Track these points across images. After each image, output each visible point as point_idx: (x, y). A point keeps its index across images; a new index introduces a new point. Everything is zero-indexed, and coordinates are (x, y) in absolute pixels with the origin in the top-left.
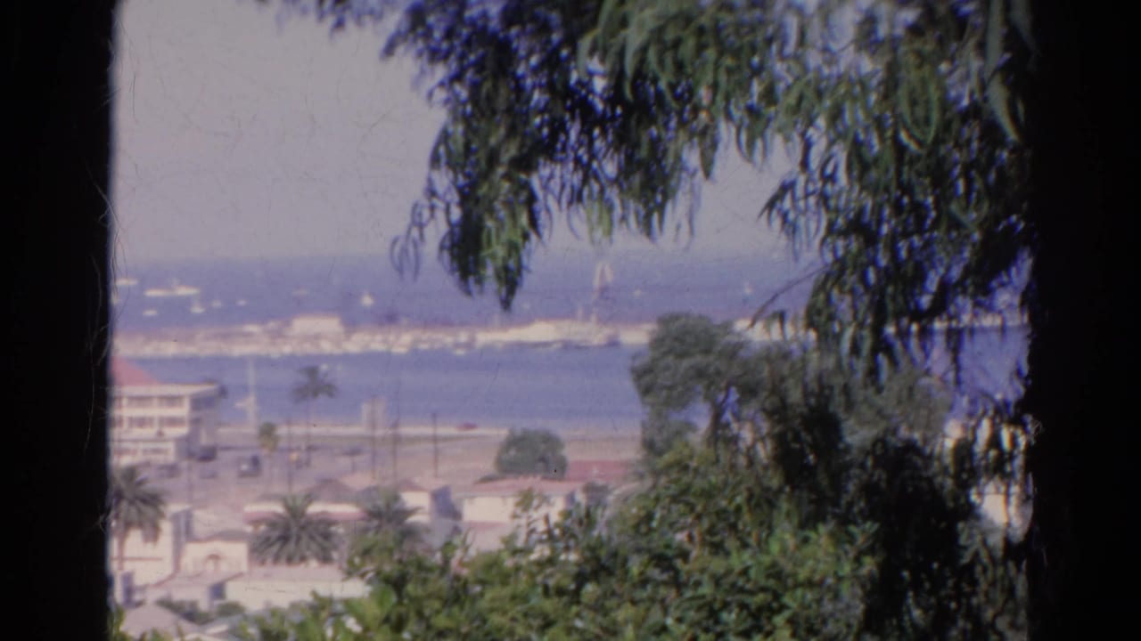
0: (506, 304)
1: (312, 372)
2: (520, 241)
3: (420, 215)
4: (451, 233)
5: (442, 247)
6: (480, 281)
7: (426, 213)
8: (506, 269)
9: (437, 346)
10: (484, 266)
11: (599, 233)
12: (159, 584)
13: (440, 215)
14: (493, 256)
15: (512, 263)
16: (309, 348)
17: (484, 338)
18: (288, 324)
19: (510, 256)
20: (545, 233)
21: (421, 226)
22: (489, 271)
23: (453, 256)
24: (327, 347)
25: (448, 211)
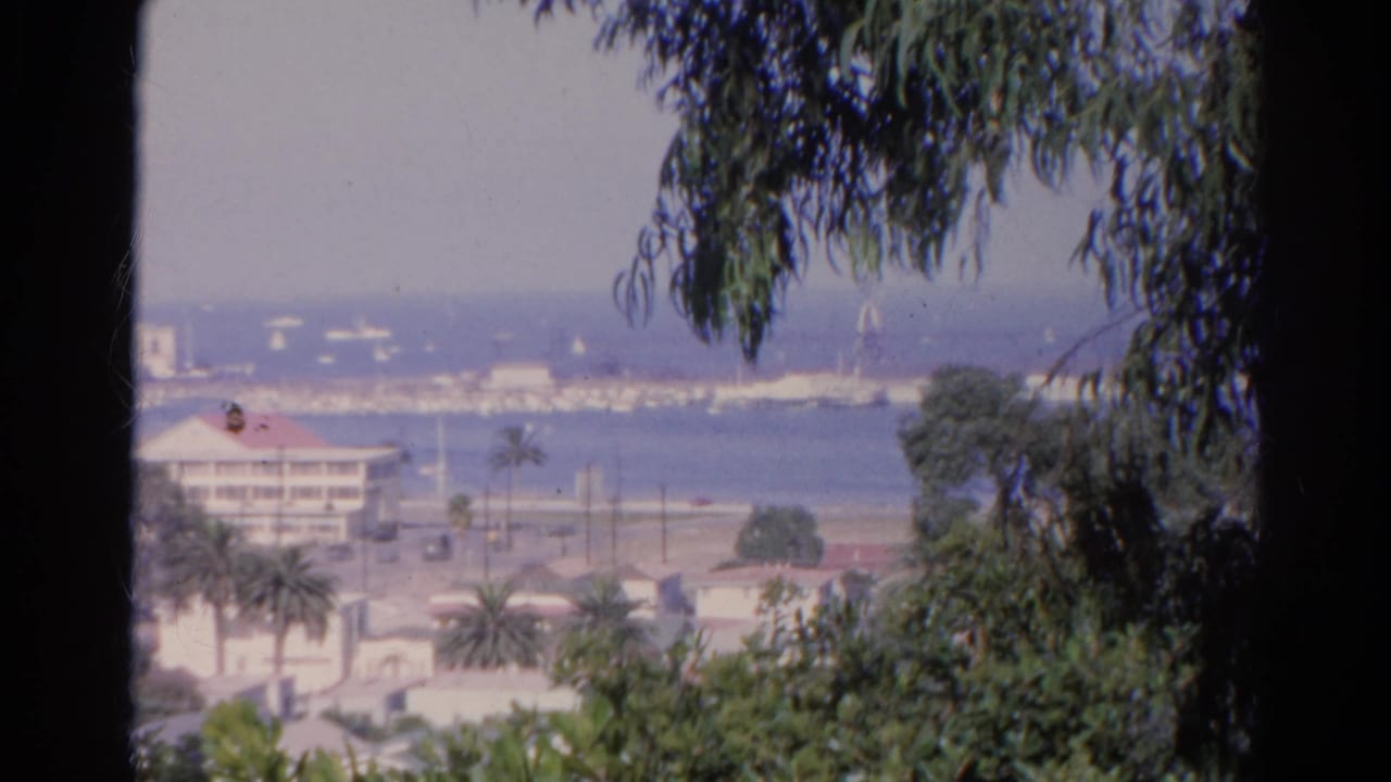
0: (751, 353)
1: (515, 434)
2: (769, 275)
3: (649, 245)
4: (685, 266)
5: (674, 283)
6: (718, 323)
7: (656, 243)
8: (752, 310)
9: (668, 403)
10: (725, 308)
11: (863, 268)
12: (324, 693)
13: (673, 245)
14: (736, 295)
15: (758, 305)
16: (512, 404)
17: (725, 393)
18: (485, 374)
19: (756, 294)
20: (800, 267)
21: (649, 258)
22: (731, 313)
23: (687, 296)
24: (533, 404)
25: (681, 240)
